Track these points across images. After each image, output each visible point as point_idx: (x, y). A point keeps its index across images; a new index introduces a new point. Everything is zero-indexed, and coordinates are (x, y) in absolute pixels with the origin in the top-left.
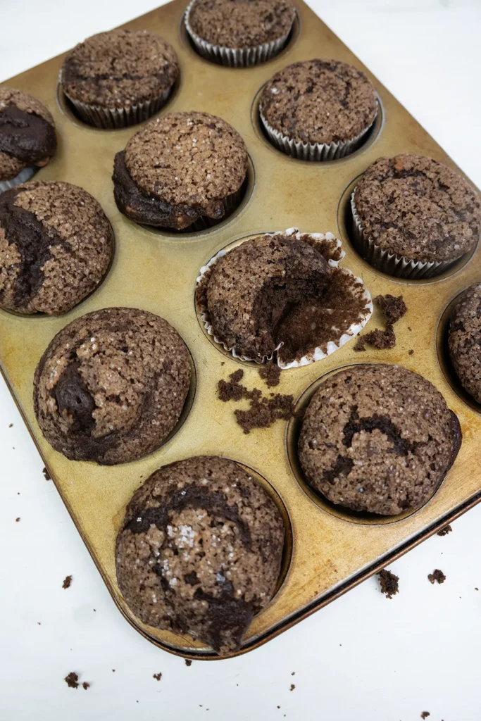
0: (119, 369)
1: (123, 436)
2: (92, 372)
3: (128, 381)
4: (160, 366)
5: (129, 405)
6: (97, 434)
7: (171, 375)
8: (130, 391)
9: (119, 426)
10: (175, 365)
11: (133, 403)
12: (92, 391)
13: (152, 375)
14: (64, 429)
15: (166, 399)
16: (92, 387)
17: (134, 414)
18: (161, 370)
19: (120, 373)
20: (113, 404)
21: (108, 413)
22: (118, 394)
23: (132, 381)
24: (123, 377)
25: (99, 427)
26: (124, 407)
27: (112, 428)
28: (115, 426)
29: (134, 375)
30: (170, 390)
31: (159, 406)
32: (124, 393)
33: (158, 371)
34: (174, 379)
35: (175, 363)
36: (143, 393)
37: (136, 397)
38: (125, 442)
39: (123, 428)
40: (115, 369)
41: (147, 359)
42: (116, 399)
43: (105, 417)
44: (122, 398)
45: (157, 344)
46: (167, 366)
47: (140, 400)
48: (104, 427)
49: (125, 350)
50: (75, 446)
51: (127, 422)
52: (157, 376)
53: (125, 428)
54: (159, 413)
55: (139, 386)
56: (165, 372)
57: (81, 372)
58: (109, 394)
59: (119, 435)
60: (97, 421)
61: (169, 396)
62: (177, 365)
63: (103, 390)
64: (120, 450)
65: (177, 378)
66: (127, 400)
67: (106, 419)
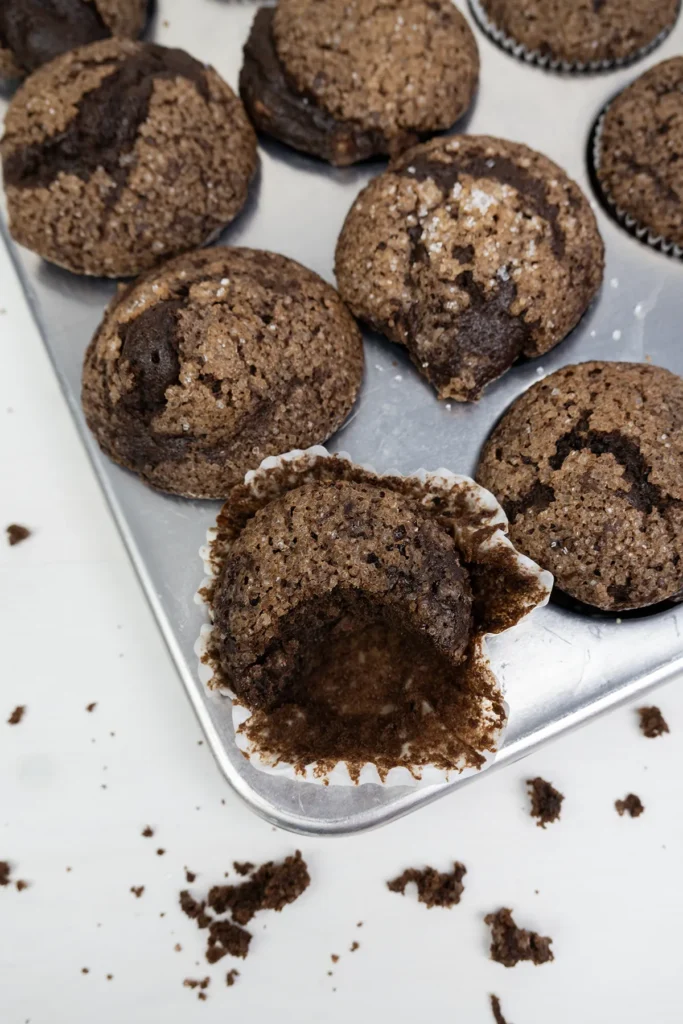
0: (242, 341)
1: (198, 449)
2: (198, 325)
3: (246, 366)
4: (309, 371)
5: (229, 403)
6: (160, 425)
7: (318, 393)
8: (242, 384)
9: (200, 430)
10: (332, 381)
11: (238, 404)
12: (183, 354)
13: (288, 376)
14: (114, 395)
15: (292, 424)
16: (186, 348)
17: (231, 423)
18: (307, 377)
19: (240, 348)
20: (206, 391)
21: (191, 401)
22: (220, 378)
23: (253, 370)
24: (242, 357)
25: (167, 415)
26: (221, 404)
27: (187, 427)
28: (193, 426)
29: (261, 363)
30: (305, 415)
31: (276, 431)
32: (230, 381)
33: (301, 376)
34: (321, 402)
35: (333, 379)
36: (260, 397)
37: (247, 397)
38: (196, 461)
39: (204, 436)
40: (236, 339)
41: (293, 348)
42: (215, 385)
43: (184, 403)
44: (225, 388)
45: (321, 335)
46: (318, 376)
47: (251, 405)
48: (174, 420)
49: (267, 319)
50: (120, 431)
51: (215, 429)
52: (295, 381)
53: (208, 438)
54: (271, 441)
55: (259, 383)
56: (312, 384)
57: (181, 317)
58: (207, 370)
59: (193, 445)
60: (168, 405)
61: (299, 423)
62: (335, 382)
63: (201, 361)
64: (183, 469)
65: (325, 402)
66: (230, 394)
67: (183, 408)
